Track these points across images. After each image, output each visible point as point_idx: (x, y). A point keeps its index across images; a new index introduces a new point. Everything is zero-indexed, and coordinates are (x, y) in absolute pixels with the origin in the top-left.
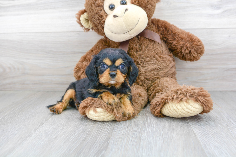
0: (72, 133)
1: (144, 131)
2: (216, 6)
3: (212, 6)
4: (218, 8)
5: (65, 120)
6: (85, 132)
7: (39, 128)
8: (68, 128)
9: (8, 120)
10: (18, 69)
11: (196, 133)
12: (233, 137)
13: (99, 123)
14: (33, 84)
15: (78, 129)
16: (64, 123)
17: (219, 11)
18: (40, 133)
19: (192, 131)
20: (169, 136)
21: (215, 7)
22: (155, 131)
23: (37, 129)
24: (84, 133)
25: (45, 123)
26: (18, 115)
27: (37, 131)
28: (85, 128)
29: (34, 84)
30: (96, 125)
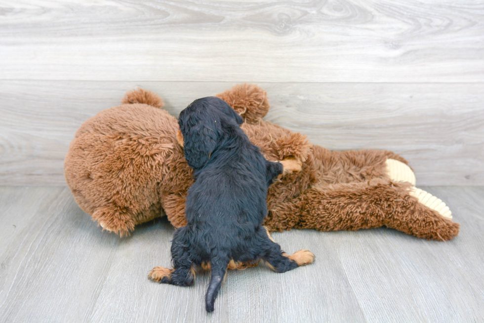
0: (159, 316)
1: (280, 306)
2: (392, 43)
3: (386, 43)
4: (396, 46)
5: (137, 280)
6: (181, 311)
7: (97, 304)
8: (148, 301)
9: (31, 281)
10: (20, 148)
11: (362, 307)
12: (419, 316)
13: (199, 286)
14: (49, 175)
15: (167, 303)
16: (137, 288)
17: (397, 52)
18: (102, 319)
19: (356, 303)
20: (322, 316)
21: (391, 45)
22: (297, 304)
23: (95, 308)
24: (179, 314)
25: (103, 290)
26: (45, 266)
27: (95, 312)
28: (179, 301)
29: (53, 175)
30: (195, 292)
